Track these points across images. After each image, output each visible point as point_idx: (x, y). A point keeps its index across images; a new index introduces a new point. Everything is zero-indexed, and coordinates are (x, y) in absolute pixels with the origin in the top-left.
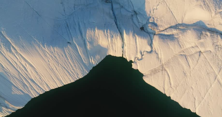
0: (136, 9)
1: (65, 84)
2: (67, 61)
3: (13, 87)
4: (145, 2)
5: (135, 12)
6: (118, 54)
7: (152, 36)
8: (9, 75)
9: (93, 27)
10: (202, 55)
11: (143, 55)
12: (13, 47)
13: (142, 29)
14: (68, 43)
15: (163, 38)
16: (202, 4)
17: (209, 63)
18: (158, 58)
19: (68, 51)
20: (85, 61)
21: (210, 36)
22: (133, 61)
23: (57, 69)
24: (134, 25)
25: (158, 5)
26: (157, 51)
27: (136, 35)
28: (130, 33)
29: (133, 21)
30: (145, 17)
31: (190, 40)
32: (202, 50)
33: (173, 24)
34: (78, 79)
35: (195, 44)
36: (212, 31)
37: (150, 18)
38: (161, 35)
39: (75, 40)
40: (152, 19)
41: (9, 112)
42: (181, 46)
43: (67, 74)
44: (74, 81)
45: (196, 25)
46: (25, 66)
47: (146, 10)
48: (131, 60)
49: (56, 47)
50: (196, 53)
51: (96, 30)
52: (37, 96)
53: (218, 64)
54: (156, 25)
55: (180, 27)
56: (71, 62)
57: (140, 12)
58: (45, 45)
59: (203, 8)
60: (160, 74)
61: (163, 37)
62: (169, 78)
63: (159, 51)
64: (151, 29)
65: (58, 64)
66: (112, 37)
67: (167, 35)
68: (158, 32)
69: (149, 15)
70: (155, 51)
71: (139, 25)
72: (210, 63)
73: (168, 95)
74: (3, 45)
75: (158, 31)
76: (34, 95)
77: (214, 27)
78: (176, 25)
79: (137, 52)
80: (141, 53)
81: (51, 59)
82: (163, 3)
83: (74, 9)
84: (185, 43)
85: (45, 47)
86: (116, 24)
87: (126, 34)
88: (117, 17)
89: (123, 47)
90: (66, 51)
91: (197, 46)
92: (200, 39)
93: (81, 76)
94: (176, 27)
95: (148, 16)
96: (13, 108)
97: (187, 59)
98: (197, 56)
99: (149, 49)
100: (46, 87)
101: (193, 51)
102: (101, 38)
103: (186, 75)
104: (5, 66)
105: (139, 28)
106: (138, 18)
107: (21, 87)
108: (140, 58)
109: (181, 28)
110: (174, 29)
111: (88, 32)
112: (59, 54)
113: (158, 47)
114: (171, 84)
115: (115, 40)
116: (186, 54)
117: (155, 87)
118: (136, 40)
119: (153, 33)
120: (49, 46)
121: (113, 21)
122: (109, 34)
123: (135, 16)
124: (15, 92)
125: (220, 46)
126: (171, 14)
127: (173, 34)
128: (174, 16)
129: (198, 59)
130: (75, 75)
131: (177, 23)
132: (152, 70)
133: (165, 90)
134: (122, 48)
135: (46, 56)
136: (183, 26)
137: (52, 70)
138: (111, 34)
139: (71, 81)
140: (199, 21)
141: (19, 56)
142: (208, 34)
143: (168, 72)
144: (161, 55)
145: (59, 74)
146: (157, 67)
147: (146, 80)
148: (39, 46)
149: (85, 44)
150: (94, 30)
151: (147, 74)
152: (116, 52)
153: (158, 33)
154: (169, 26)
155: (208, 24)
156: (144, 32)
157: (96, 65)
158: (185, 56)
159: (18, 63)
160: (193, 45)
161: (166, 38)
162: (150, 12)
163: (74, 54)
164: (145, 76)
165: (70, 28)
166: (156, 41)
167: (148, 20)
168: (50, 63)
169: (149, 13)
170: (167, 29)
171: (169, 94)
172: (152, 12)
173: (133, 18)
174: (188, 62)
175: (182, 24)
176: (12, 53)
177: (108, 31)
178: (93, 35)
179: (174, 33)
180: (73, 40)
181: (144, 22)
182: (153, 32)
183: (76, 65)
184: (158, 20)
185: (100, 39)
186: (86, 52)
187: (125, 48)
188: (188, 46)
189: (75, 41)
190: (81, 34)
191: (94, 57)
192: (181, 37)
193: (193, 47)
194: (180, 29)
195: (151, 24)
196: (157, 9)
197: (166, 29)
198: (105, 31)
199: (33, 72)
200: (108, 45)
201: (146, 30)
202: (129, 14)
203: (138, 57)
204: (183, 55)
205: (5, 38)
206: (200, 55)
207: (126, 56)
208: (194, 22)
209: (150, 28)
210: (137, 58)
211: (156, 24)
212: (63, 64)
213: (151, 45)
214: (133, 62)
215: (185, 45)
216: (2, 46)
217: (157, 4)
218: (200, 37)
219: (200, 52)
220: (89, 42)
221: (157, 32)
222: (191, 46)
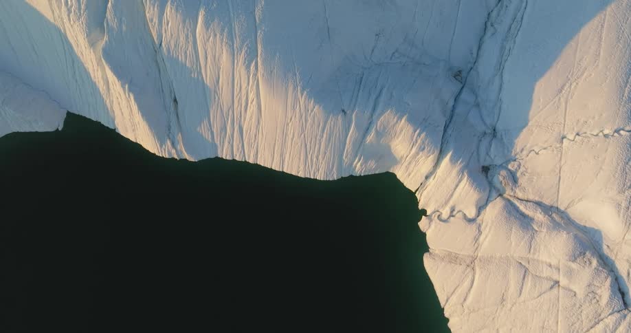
0: (499, 127)
1: (285, 171)
2: (318, 137)
3: (206, 122)
4: (524, 127)
5: (494, 130)
6: (410, 183)
7: (494, 194)
8: (217, 98)
9: (401, 113)
10: (555, 291)
11: (453, 216)
12: (257, 63)
13: (486, 170)
14: (343, 111)
15: (509, 213)
16: (623, 205)
17: (558, 311)
18: (476, 239)
19: (332, 123)
20: (346, 157)
21: (595, 268)
22: (428, 213)
23: (292, 139)
24: (475, 154)
25: (545, 149)
26: (483, 227)
27: (465, 174)
28: (459, 162)
29: (479, 144)
30: (506, 151)
31: (553, 250)
32: (563, 281)
33: (547, 202)
34: (312, 177)
35: (559, 262)
36: (605, 263)
37: (515, 160)
38: (512, 204)
39: (357, 113)
40: (516, 164)
41: (170, 153)
42: (532, 251)
43: (302, 158)
44: (303, 176)
45: (585, 232)
46: (249, 102)
47: (516, 141)
48: (426, 209)
49: (320, 106)
50: (549, 279)
51: (403, 121)
52: (228, 158)
53: (572, 325)
54: (515, 180)
55: (554, 215)
56: (323, 144)
57: (504, 137)
58: (305, 92)
59: (619, 211)
60: (460, 269)
61: (512, 210)
62: (471, 287)
63: (488, 229)
64: (501, 182)
65: (301, 135)
66: (422, 149)
67: (521, 211)
68: (511, 196)
69: (516, 155)
70: (480, 226)
71: (485, 160)
72: (560, 312)
73: (447, 314)
74: (246, 52)
75: (512, 194)
76: (225, 154)
77: (613, 258)
78: (552, 207)
79: (446, 203)
80: (453, 210)
81: (297, 120)
82: (555, 152)
83: (391, 58)
84: (542, 247)
85: (302, 95)
86: (445, 131)
87: (451, 160)
88: (454, 118)
89: (427, 178)
90: (329, 121)
91: (559, 270)
92: (574, 260)
93: (320, 176)
94: (548, 210)
95: (513, 154)
96: (182, 152)
97: (524, 278)
98: (547, 285)
99: (471, 213)
100: (252, 155)
101: (546, 272)
102: (400, 138)
103: (504, 303)
104: (222, 83)
105: (482, 164)
106: (493, 146)
107: (216, 129)
108: (445, 216)
109: (556, 218)
110: (542, 211)
111: (386, 114)
112: (316, 119)
113: (490, 222)
114: (465, 300)
115: (424, 158)
116: (530, 269)
117: (434, 284)
118: (460, 182)
119: (499, 190)
120: (310, 98)
121: (442, 122)
122: (419, 141)
123: (488, 139)
124: (203, 130)
125: (597, 298)
126: (557, 182)
127: (533, 219)
128: (559, 188)
129: (544, 293)
130: (313, 168)
131: (555, 205)
132: (451, 253)
133: (449, 301)
134: (424, 178)
135: (294, 108)
136: (562, 217)
137: (284, 134)
138: (423, 143)
139: (298, 173)
140: (596, 228)
141: (253, 82)
142: (595, 262)
143: (477, 277)
144: (485, 239)
145: (289, 150)
146: (463, 255)
147: (428, 263)
148: (295, 88)
149: (367, 130)
150: (400, 118)
151: (437, 252)
152: (409, 177)
153: (509, 197)
154: (537, 199)
155: (608, 246)
156: (485, 178)
157: (358, 175)
158: (526, 270)
159: (244, 92)
160: (554, 262)
161: (516, 218)
162: (522, 150)
163: (338, 135)
164: (430, 254)
165: (362, 87)
166: (494, 209)
167: (508, 161)
168: (290, 125)
169: (518, 150)
170: (530, 202)
171: (450, 315)
172: (525, 153)
173: (483, 139)
174: (523, 285)
175: (563, 212)
176: (249, 72)
177: (423, 135)
178: (392, 124)
179: (536, 218)
180: (353, 111)
181: (498, 161)
182: (501, 190)
183: (328, 154)
184: (526, 174)
185: (398, 138)
186: (360, 144)
187: (431, 181)
188: (543, 256)
189: (356, 116)
190: (374, 109)
191: (365, 162)
192: (543, 235)
193: (550, 266)
194: (552, 218)
195: (507, 173)
196: (537, 154)
197: (527, 201)
198: (418, 131)
199: (253, 120)
200: (405, 156)
201: (489, 177)
202: (481, 128)
203: (441, 213)
204: (524, 267)
205: (256, 43)
206: (552, 288)
207: (422, 197)
208: (587, 225)
209: (501, 178)
210: (438, 213)
211: (518, 179)
212: (309, 139)
213: (480, 209)
214: (426, 216)
215: (539, 251)
216: (244, 51)
217: (545, 146)
218: (576, 259)
219: (557, 282)
220: (377, 131)
221: (508, 193)
222: (548, 261)
